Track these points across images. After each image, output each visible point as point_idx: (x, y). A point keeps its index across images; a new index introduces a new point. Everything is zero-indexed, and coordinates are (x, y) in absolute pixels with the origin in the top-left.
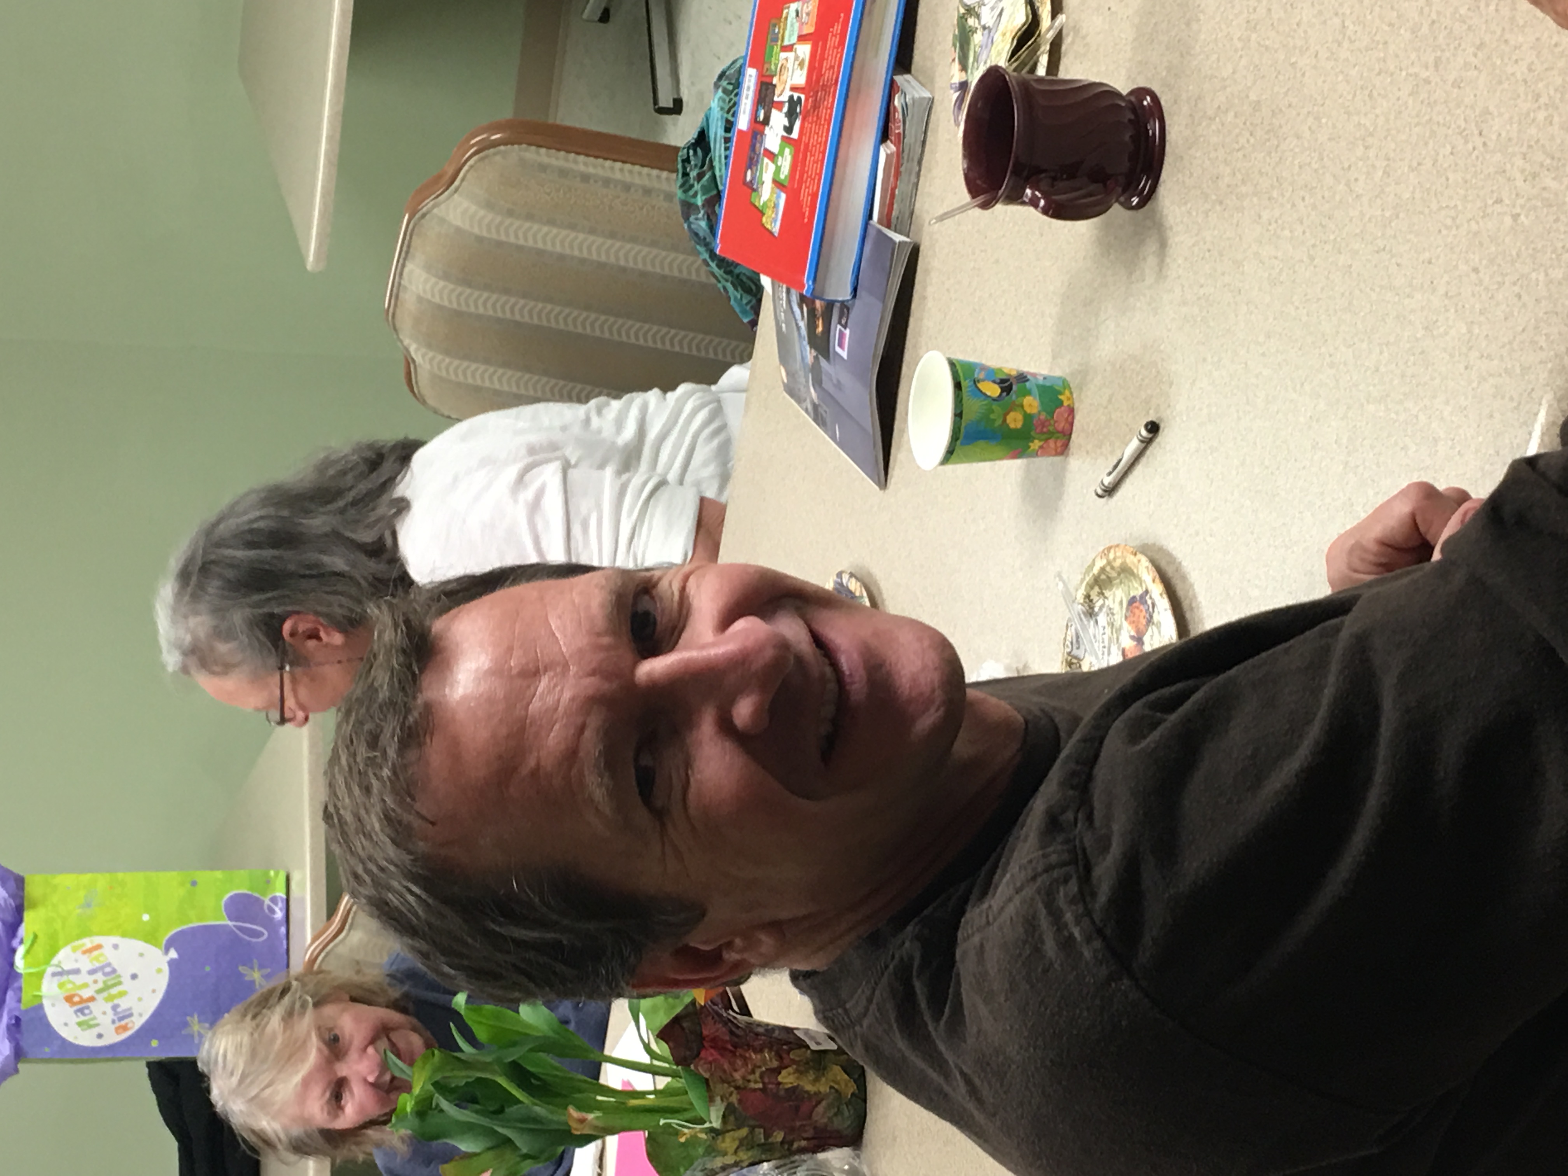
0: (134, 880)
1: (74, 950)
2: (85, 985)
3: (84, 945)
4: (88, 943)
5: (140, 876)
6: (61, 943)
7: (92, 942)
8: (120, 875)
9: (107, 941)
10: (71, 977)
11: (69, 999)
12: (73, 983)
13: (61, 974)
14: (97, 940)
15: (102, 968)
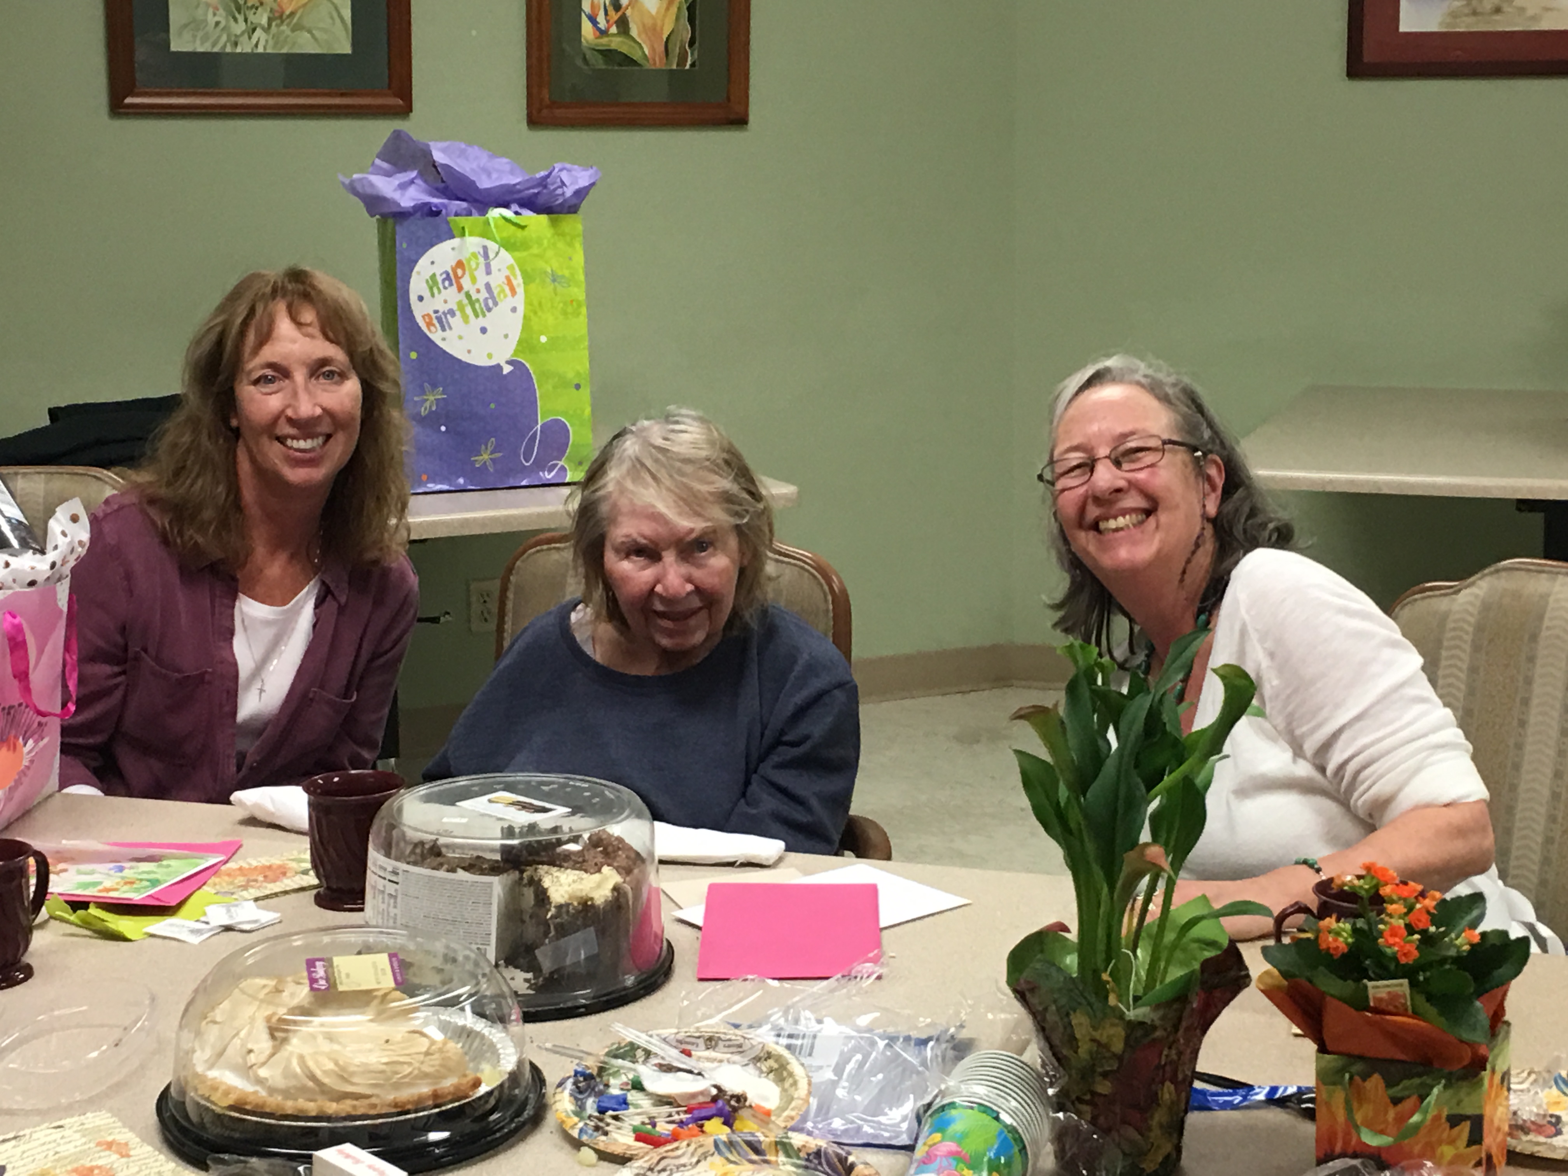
0: (580, 325)
1: (511, 268)
2: (474, 280)
3: (516, 278)
4: (518, 281)
5: (584, 331)
6: (518, 254)
7: (519, 285)
8: (584, 310)
9: (519, 301)
10: (482, 267)
11: (460, 264)
12: (476, 269)
13: (486, 256)
14: (520, 290)
15: (492, 297)
